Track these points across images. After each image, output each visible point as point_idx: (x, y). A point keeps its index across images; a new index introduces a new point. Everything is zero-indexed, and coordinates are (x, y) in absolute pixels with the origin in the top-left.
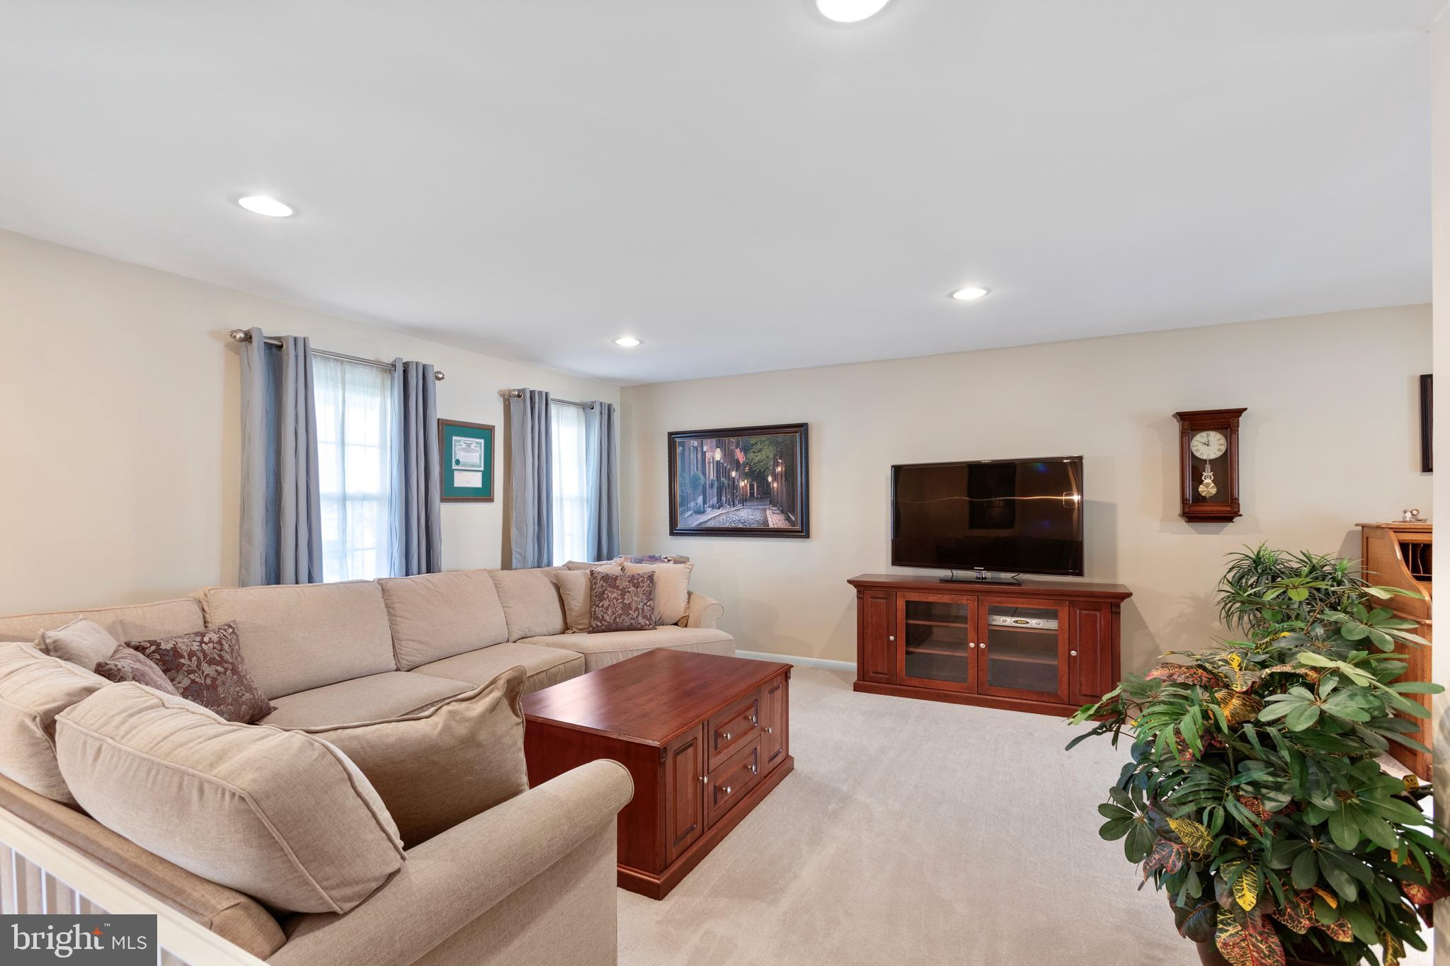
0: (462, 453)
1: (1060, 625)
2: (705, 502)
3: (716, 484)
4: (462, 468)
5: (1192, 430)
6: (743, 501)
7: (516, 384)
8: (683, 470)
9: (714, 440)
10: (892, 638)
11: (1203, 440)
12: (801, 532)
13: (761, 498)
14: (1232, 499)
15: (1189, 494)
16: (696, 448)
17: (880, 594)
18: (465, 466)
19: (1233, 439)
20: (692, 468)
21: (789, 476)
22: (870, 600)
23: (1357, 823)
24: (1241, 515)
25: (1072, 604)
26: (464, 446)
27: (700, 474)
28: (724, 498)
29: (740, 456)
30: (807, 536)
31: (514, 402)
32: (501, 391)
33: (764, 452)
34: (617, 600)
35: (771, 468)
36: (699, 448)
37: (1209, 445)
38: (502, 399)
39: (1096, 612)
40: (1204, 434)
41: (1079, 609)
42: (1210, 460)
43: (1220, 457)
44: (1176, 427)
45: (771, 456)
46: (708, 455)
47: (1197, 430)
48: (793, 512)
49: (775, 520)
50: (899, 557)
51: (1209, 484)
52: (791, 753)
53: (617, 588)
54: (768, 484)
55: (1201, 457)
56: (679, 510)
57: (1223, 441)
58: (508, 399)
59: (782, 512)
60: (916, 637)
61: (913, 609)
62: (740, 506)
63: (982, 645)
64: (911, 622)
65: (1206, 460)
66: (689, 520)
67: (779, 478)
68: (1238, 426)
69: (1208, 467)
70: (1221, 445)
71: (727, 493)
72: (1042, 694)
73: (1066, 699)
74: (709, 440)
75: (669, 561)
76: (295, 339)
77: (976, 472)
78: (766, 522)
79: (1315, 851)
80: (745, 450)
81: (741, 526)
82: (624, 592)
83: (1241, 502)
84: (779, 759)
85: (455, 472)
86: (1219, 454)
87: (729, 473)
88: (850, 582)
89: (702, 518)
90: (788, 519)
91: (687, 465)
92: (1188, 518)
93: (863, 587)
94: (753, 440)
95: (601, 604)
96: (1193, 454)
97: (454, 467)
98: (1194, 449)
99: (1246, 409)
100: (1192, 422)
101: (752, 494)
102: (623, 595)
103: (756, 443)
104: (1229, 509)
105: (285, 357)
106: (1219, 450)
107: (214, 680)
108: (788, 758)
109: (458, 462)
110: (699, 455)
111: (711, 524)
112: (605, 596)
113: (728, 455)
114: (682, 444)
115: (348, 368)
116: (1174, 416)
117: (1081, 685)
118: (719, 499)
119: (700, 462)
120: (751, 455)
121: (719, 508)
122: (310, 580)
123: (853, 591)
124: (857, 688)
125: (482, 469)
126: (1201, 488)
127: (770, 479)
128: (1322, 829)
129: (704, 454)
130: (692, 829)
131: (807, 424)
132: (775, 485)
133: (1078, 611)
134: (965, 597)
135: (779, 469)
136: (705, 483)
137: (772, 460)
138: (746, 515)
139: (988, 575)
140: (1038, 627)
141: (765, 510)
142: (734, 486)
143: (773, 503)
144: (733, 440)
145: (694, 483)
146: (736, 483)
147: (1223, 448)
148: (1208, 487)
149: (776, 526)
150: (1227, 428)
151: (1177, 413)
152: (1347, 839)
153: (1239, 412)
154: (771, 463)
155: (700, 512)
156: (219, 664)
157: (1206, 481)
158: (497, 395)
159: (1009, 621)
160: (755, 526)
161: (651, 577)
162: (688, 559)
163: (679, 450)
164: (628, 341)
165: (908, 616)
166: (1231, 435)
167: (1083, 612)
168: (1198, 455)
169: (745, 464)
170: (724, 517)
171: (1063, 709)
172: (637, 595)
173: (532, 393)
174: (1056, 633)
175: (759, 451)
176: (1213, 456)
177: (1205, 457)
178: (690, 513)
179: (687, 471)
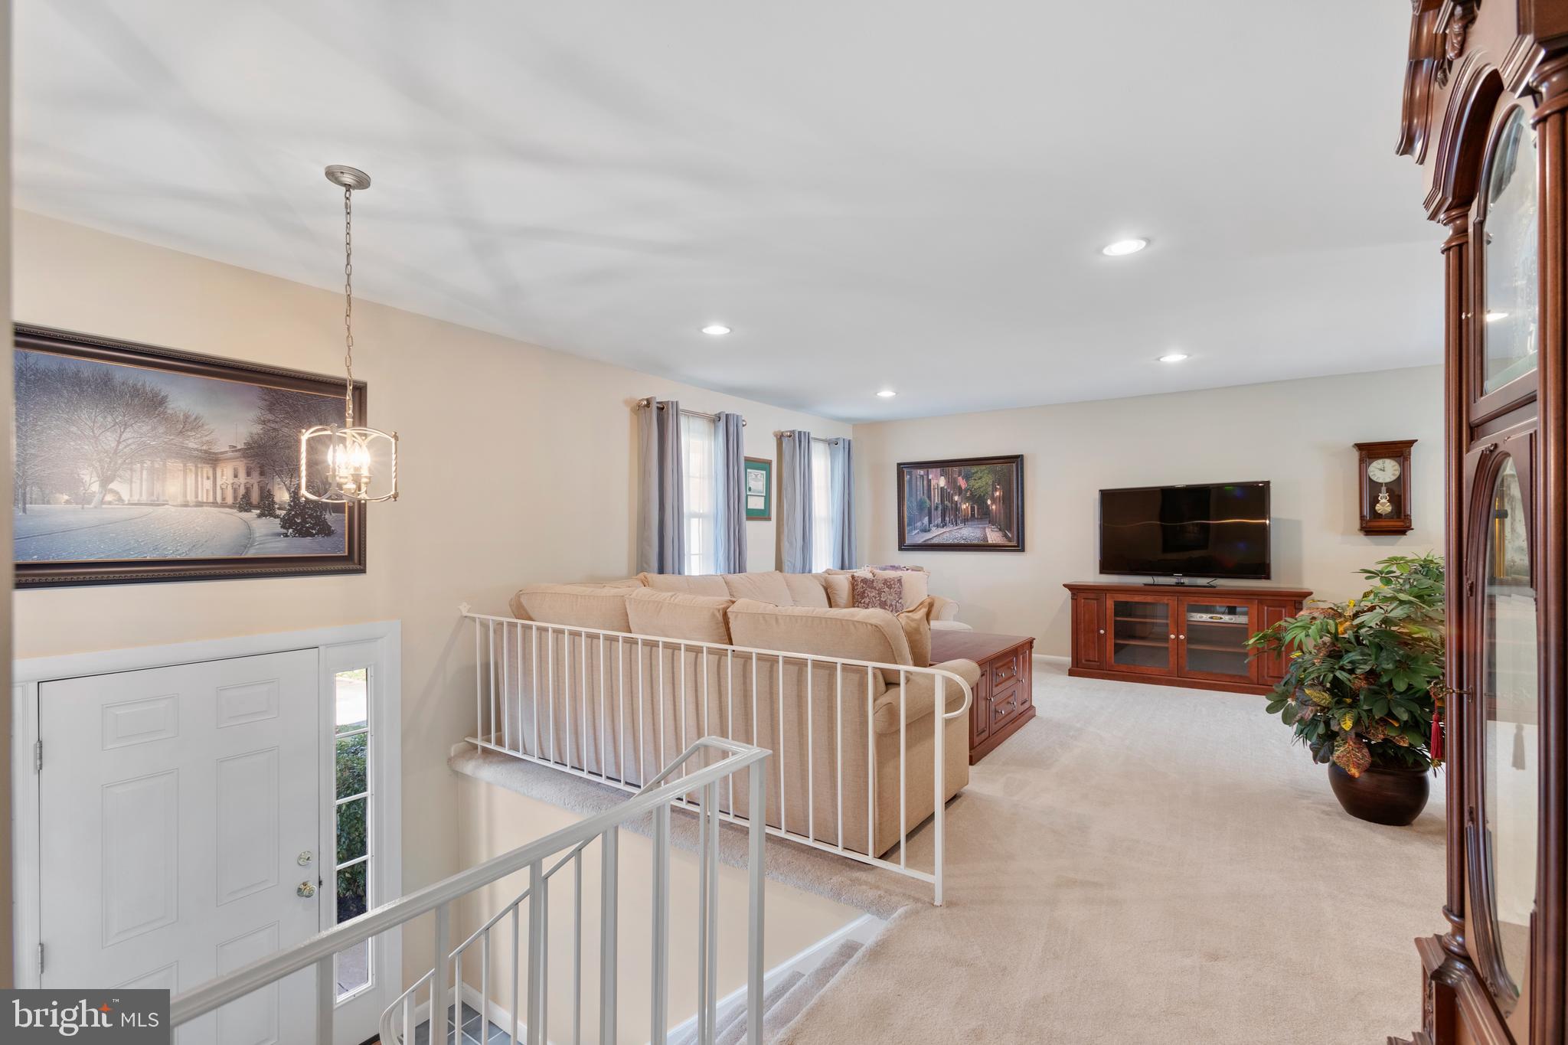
0: (753, 482)
1: (1250, 620)
2: (930, 522)
3: (940, 507)
4: (754, 494)
5: (1369, 458)
6: (965, 521)
7: (786, 427)
8: (911, 495)
9: (939, 470)
10: (1102, 632)
11: (1379, 467)
12: (1018, 547)
13: (981, 518)
14: (1405, 516)
15: (1366, 512)
16: (922, 476)
17: (1092, 596)
18: (756, 492)
19: (1406, 465)
20: (918, 493)
21: (1006, 499)
22: (1083, 601)
23: (1408, 678)
24: (1412, 529)
25: (1261, 602)
26: (756, 477)
27: (926, 498)
28: (947, 519)
29: (962, 483)
30: (1023, 550)
31: (785, 441)
32: (775, 432)
33: (984, 479)
34: (875, 598)
35: (991, 493)
36: (925, 477)
37: (1384, 471)
38: (775, 438)
39: (1280, 609)
40: (1380, 461)
41: (1268, 606)
42: (1385, 484)
43: (1394, 481)
44: (1355, 455)
45: (990, 482)
46: (933, 483)
47: (1375, 458)
48: (1010, 530)
49: (994, 536)
50: (1106, 567)
51: (1385, 503)
52: (1033, 704)
53: (875, 588)
54: (988, 507)
55: (1377, 481)
56: (907, 529)
57: (1397, 467)
58: (780, 438)
59: (1000, 530)
60: (1124, 632)
61: (1122, 608)
62: (962, 525)
63: (1182, 637)
64: (1118, 619)
65: (1381, 484)
66: (916, 537)
67: (998, 501)
68: (1410, 455)
69: (1384, 489)
70: (1395, 470)
71: (949, 513)
72: (1234, 676)
73: (1255, 680)
74: (934, 470)
75: (907, 570)
76: (672, 402)
77: (1168, 494)
78: (985, 538)
79: (1389, 701)
80: (967, 478)
81: (963, 542)
82: (880, 592)
83: (1413, 518)
84: (1027, 705)
85: (749, 497)
86: (1393, 478)
87: (952, 498)
88: (1065, 586)
89: (927, 536)
90: (1005, 536)
91: (914, 491)
92: (1366, 531)
93: (1076, 590)
94: (974, 469)
95: (863, 601)
96: (1370, 478)
97: (748, 493)
98: (1371, 474)
99: (1416, 441)
100: (1370, 451)
101: (973, 515)
102: (880, 594)
103: (977, 472)
104: (1402, 524)
105: (666, 416)
106: (1394, 475)
108: (1031, 707)
109: (753, 490)
110: (925, 482)
111: (935, 541)
112: (866, 595)
113: (952, 482)
114: (910, 474)
115: (691, 420)
116: (1353, 446)
117: (1268, 668)
118: (943, 520)
119: (926, 488)
120: (972, 482)
121: (943, 527)
122: (679, 573)
123: (1068, 593)
124: (1071, 673)
125: (765, 494)
126: (1378, 507)
127: (989, 502)
128: (1390, 683)
129: (929, 481)
130: (984, 731)
131: (1022, 456)
132: (994, 507)
133: (1266, 608)
134: (1166, 598)
135: (998, 494)
136: (931, 506)
137: (991, 486)
138: (968, 533)
139: (1186, 580)
140: (1232, 621)
141: (985, 528)
142: (956, 508)
143: (992, 522)
144: (956, 469)
145: (921, 506)
146: (959, 505)
147: (1398, 473)
148: (1384, 506)
149: (994, 542)
150: (1400, 456)
151: (1356, 444)
152: (1400, 686)
153: (1411, 443)
154: (990, 489)
155: (926, 530)
157: (1382, 501)
158: (773, 436)
159: (1205, 617)
160: (976, 542)
161: (900, 581)
162: (922, 568)
163: (907, 478)
164: (886, 394)
165: (1116, 614)
166: (1403, 462)
167: (1270, 609)
168: (1374, 479)
169: (966, 490)
170: (948, 535)
171: (1252, 688)
172: (890, 594)
173: (800, 433)
174: (1246, 626)
175: (980, 479)
176: (1388, 480)
177: (1380, 481)
178: (916, 531)
179: (914, 496)
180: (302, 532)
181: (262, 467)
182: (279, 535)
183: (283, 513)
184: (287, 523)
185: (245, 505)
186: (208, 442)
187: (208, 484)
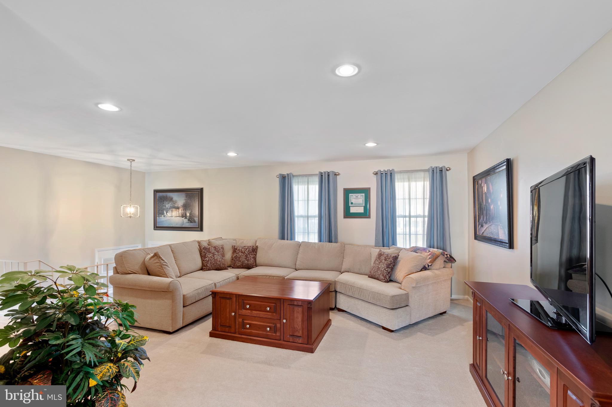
0: (354, 200)
4: (354, 205)
18: (355, 204)
26: (355, 197)
85: (351, 207)
97: (350, 205)
107: (241, 256)
109: (352, 203)
125: (364, 205)
156: (243, 253)
180: (191, 222)
181: (185, 209)
182: (187, 222)
183: (188, 218)
184: (189, 220)
185: (183, 217)
186: (178, 205)
187: (178, 212)
